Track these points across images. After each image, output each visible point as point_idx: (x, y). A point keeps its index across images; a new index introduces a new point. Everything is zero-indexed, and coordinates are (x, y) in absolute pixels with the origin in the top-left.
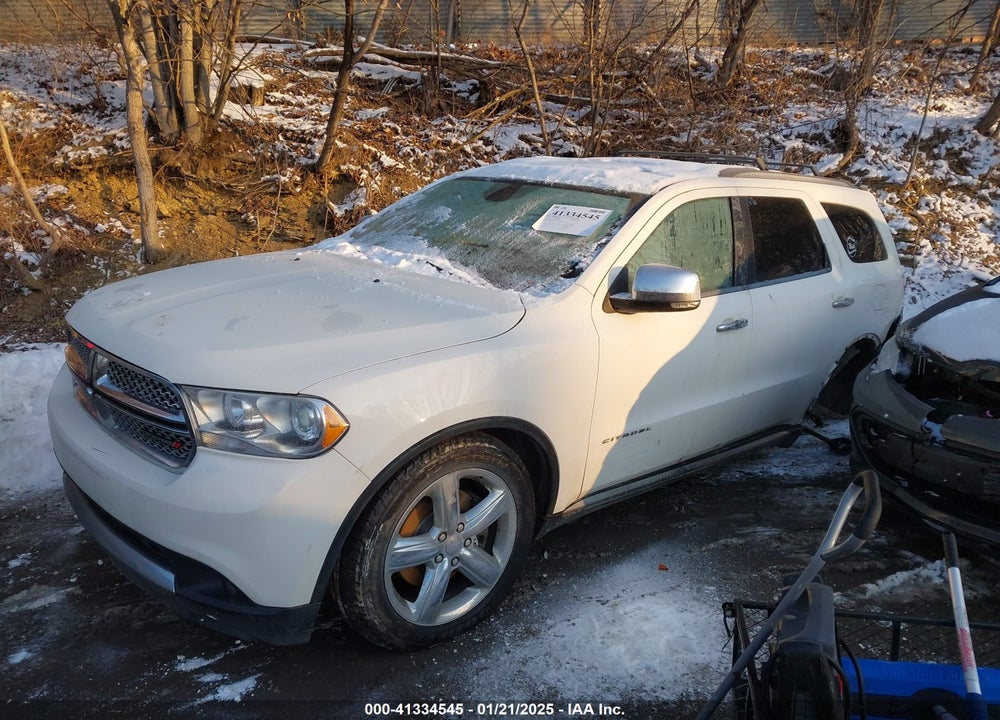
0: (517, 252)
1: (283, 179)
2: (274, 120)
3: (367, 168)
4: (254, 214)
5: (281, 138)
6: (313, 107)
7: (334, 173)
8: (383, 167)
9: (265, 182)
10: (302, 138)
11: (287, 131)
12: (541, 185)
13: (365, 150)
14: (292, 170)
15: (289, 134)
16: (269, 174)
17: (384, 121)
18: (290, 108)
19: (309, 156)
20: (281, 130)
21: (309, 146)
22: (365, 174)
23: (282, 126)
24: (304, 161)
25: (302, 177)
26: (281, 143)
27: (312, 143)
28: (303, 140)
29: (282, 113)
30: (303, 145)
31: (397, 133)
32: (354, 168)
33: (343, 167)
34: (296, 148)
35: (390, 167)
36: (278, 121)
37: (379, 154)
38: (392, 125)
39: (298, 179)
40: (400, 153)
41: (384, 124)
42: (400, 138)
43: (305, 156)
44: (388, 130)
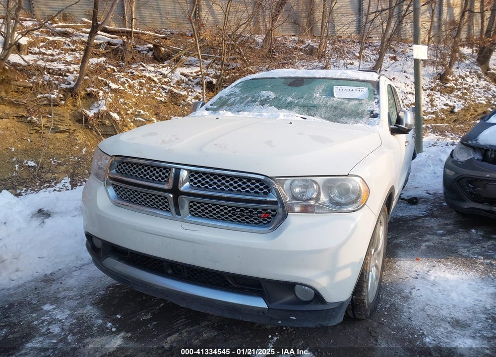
0: (336, 108)
1: (52, 96)
2: (39, 63)
3: (102, 90)
4: (35, 117)
5: (46, 73)
6: (60, 56)
7: (83, 93)
8: (111, 89)
9: (40, 98)
10: (60, 73)
11: (49, 69)
12: (315, 78)
13: (99, 80)
14: (57, 91)
15: (51, 71)
16: (42, 94)
17: (106, 65)
18: (45, 56)
19: (67, 83)
20: (45, 68)
21: (65, 78)
22: (101, 93)
23: (45, 66)
24: (64, 86)
25: (63, 95)
26: (47, 77)
27: (67, 76)
28: (61, 75)
29: (42, 59)
30: (61, 77)
31: (115, 72)
32: (95, 90)
33: (88, 90)
34: (57, 79)
35: (116, 89)
36: (41, 63)
37: (108, 82)
38: (112, 67)
39: (62, 96)
40: (119, 82)
41: (106, 66)
42: (117, 74)
43: (64, 83)
44: (109, 69)
